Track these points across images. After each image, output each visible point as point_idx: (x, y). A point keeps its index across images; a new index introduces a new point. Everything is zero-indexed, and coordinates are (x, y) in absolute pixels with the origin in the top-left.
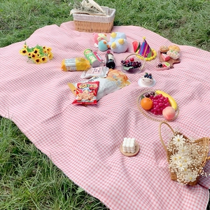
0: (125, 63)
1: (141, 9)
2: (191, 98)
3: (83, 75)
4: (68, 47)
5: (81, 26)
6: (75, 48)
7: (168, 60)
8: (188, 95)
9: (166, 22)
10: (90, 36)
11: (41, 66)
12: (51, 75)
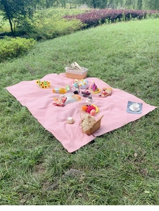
0: (83, 93)
1: (105, 70)
2: (107, 109)
3: (61, 95)
4: (59, 84)
5: (69, 76)
6: (63, 84)
7: (105, 94)
8: (106, 108)
9: (114, 78)
10: (72, 80)
11: (44, 89)
12: (47, 93)
